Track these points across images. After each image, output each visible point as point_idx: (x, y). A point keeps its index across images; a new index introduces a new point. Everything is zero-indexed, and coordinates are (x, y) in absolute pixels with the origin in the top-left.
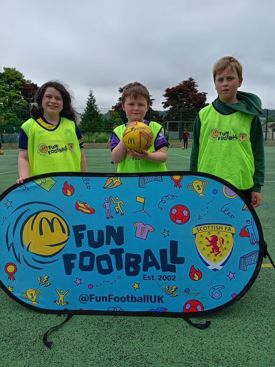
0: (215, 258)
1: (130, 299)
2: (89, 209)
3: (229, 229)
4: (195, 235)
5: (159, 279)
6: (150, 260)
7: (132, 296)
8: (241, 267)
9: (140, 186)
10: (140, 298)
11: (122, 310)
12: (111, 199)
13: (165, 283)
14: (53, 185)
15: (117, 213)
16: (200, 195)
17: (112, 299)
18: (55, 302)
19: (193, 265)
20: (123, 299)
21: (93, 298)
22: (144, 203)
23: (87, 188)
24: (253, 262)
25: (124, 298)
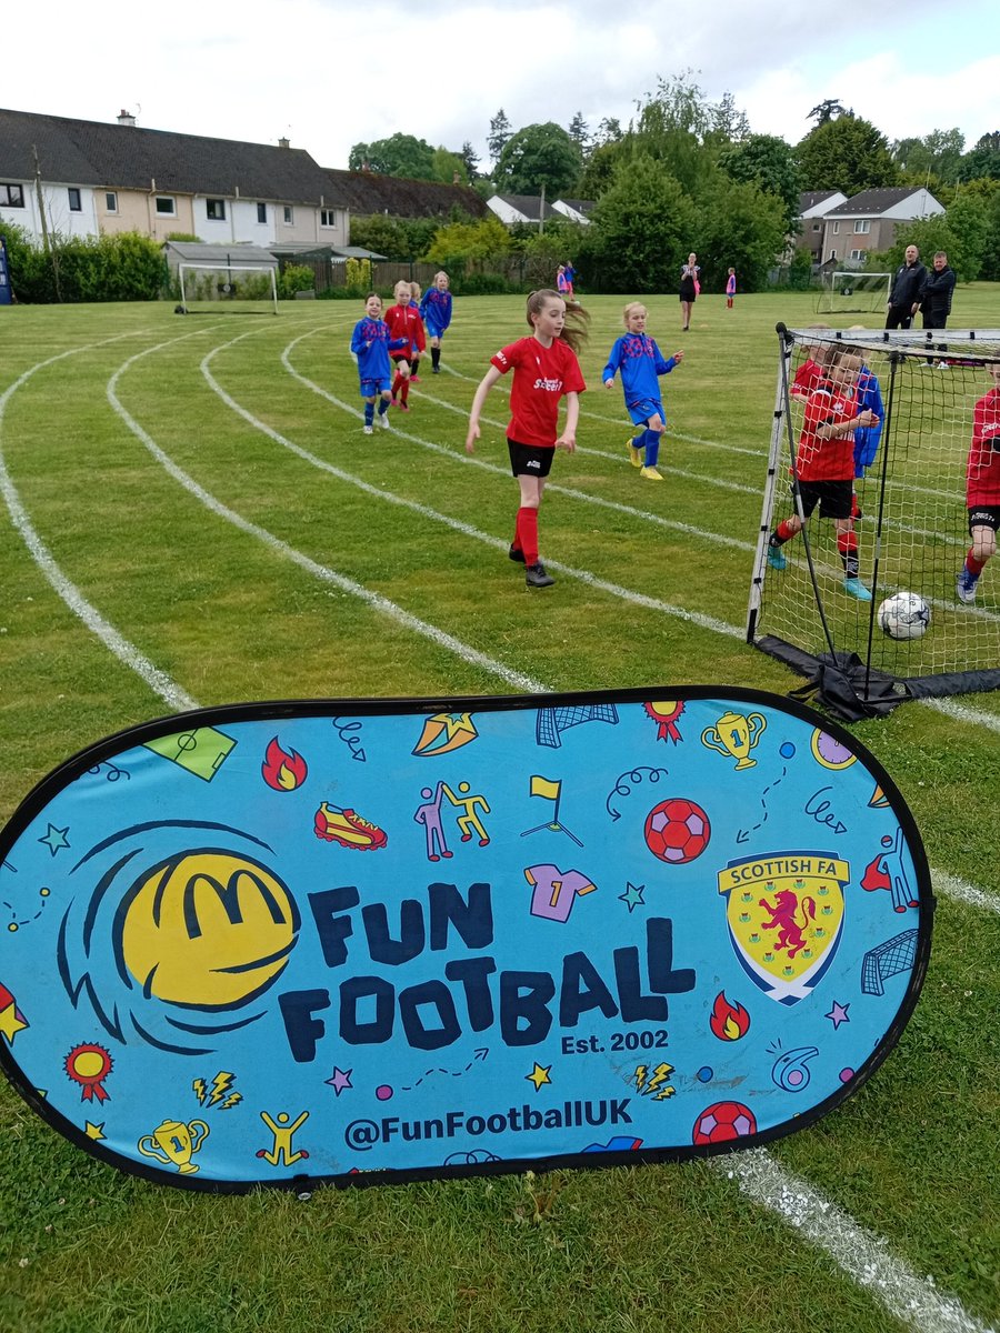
0: (789, 962)
1: (520, 1121)
2: (363, 831)
3: (832, 869)
4: (727, 893)
5: (615, 1048)
6: (583, 988)
7: (526, 1108)
8: (866, 985)
9: (542, 741)
10: (553, 1115)
11: (493, 1157)
12: (443, 791)
13: (635, 1059)
14: (226, 756)
15: (466, 838)
16: (743, 762)
17: (460, 1125)
18: (261, 1154)
19: (723, 992)
20: (497, 1124)
21: (396, 1130)
22: (558, 799)
23: (354, 757)
24: (900, 965)
25: (502, 1118)
